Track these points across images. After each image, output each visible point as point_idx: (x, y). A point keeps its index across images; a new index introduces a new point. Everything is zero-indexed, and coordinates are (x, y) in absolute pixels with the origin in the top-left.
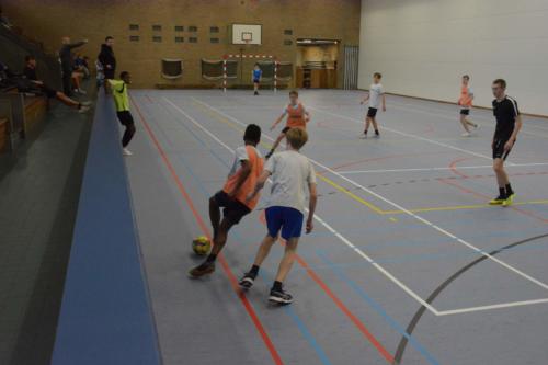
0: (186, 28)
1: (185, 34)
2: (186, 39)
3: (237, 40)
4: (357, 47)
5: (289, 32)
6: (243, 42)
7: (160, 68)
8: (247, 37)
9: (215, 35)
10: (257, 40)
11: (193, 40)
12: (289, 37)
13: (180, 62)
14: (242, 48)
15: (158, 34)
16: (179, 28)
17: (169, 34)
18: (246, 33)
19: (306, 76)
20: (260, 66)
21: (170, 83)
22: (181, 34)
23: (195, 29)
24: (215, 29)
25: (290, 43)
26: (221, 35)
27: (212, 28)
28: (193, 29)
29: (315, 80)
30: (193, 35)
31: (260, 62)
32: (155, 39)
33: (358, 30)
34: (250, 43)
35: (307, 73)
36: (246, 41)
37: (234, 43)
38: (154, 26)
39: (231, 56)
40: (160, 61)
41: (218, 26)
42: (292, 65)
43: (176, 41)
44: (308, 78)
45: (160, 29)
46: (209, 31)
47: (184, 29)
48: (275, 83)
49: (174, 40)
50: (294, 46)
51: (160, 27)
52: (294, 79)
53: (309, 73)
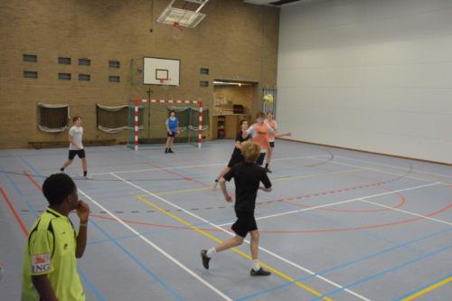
0: (74, 61)
1: (74, 69)
2: (75, 76)
3: (149, 78)
5: (206, 71)
6: (158, 82)
7: (34, 117)
8: (162, 75)
9: (115, 72)
10: (174, 81)
11: (85, 77)
12: (205, 78)
13: (67, 108)
14: (150, 90)
15: (31, 67)
16: (65, 61)
18: (160, 70)
19: (221, 123)
20: (178, 114)
21: (49, 139)
22: (66, 69)
23: (88, 62)
24: (115, 64)
25: (206, 84)
26: (125, 71)
27: (110, 62)
28: (85, 62)
29: (231, 129)
30: (84, 69)
31: (174, 108)
32: (27, 74)
33: (275, 71)
34: (166, 83)
35: (220, 120)
36: (162, 80)
37: (145, 82)
38: (25, 56)
39: (145, 101)
40: (35, 108)
41: (119, 60)
42: (207, 111)
43: (60, 78)
44: (222, 127)
45: (36, 61)
46: (107, 65)
47: (72, 62)
48: (200, 136)
49: (57, 77)
50: (210, 87)
51: (35, 57)
52: (211, 128)
53: (223, 120)
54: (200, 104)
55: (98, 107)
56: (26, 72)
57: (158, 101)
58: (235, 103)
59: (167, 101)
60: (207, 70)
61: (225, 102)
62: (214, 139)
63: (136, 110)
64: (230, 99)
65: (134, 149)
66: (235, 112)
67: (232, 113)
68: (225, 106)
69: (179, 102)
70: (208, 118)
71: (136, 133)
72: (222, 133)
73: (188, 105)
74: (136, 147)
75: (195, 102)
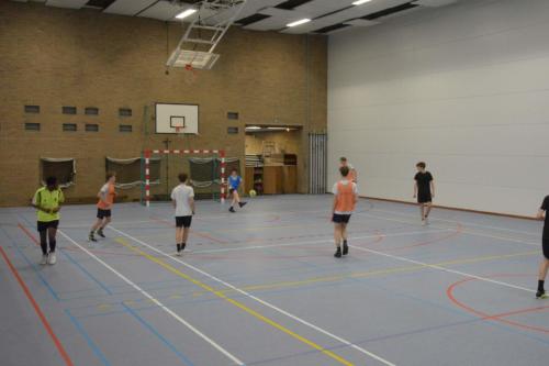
0: (80, 110)
1: (79, 119)
2: (81, 127)
3: (163, 126)
4: (325, 135)
5: (235, 116)
6: (173, 130)
7: (37, 173)
8: (177, 122)
9: (126, 121)
10: (192, 128)
11: (92, 127)
12: (233, 123)
13: (72, 162)
15: (34, 118)
16: (70, 110)
17: (53, 119)
18: (176, 117)
19: (257, 176)
22: (72, 119)
23: (96, 111)
24: (126, 112)
25: (235, 131)
26: (136, 120)
27: (121, 110)
28: (93, 111)
29: (270, 181)
30: (91, 119)
32: (29, 126)
33: (325, 112)
34: (182, 131)
35: (257, 172)
36: (178, 128)
37: (159, 131)
38: (27, 107)
39: (156, 152)
40: (37, 162)
41: (131, 107)
42: (238, 162)
43: (64, 130)
44: (260, 181)
45: (38, 112)
46: (117, 114)
47: (78, 112)
48: (223, 190)
49: (61, 128)
50: (241, 134)
51: (37, 107)
53: (260, 172)
55: (107, 160)
56: (27, 124)
60: (236, 114)
63: (147, 162)
65: (145, 205)
67: (282, 164)
69: (196, 152)
71: (148, 187)
72: (259, 188)
74: (148, 203)
75: (215, 151)
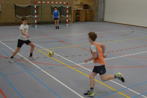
29: (82, 16)
35: (77, 12)
39: (39, 2)
42: (71, 7)
48: (67, 20)
52: (73, 17)
54: (67, 4)
55: (15, 6)
57: (46, 2)
58: (84, 4)
59: (50, 3)
61: (79, 3)
62: (74, 22)
63: (35, 7)
64: (82, 2)
65: (35, 27)
66: (84, 8)
67: (83, 9)
68: (79, 5)
69: (57, 3)
70: (71, 11)
71: (36, 19)
72: (78, 19)
73: (61, 4)
74: (36, 26)
75: (65, 3)
